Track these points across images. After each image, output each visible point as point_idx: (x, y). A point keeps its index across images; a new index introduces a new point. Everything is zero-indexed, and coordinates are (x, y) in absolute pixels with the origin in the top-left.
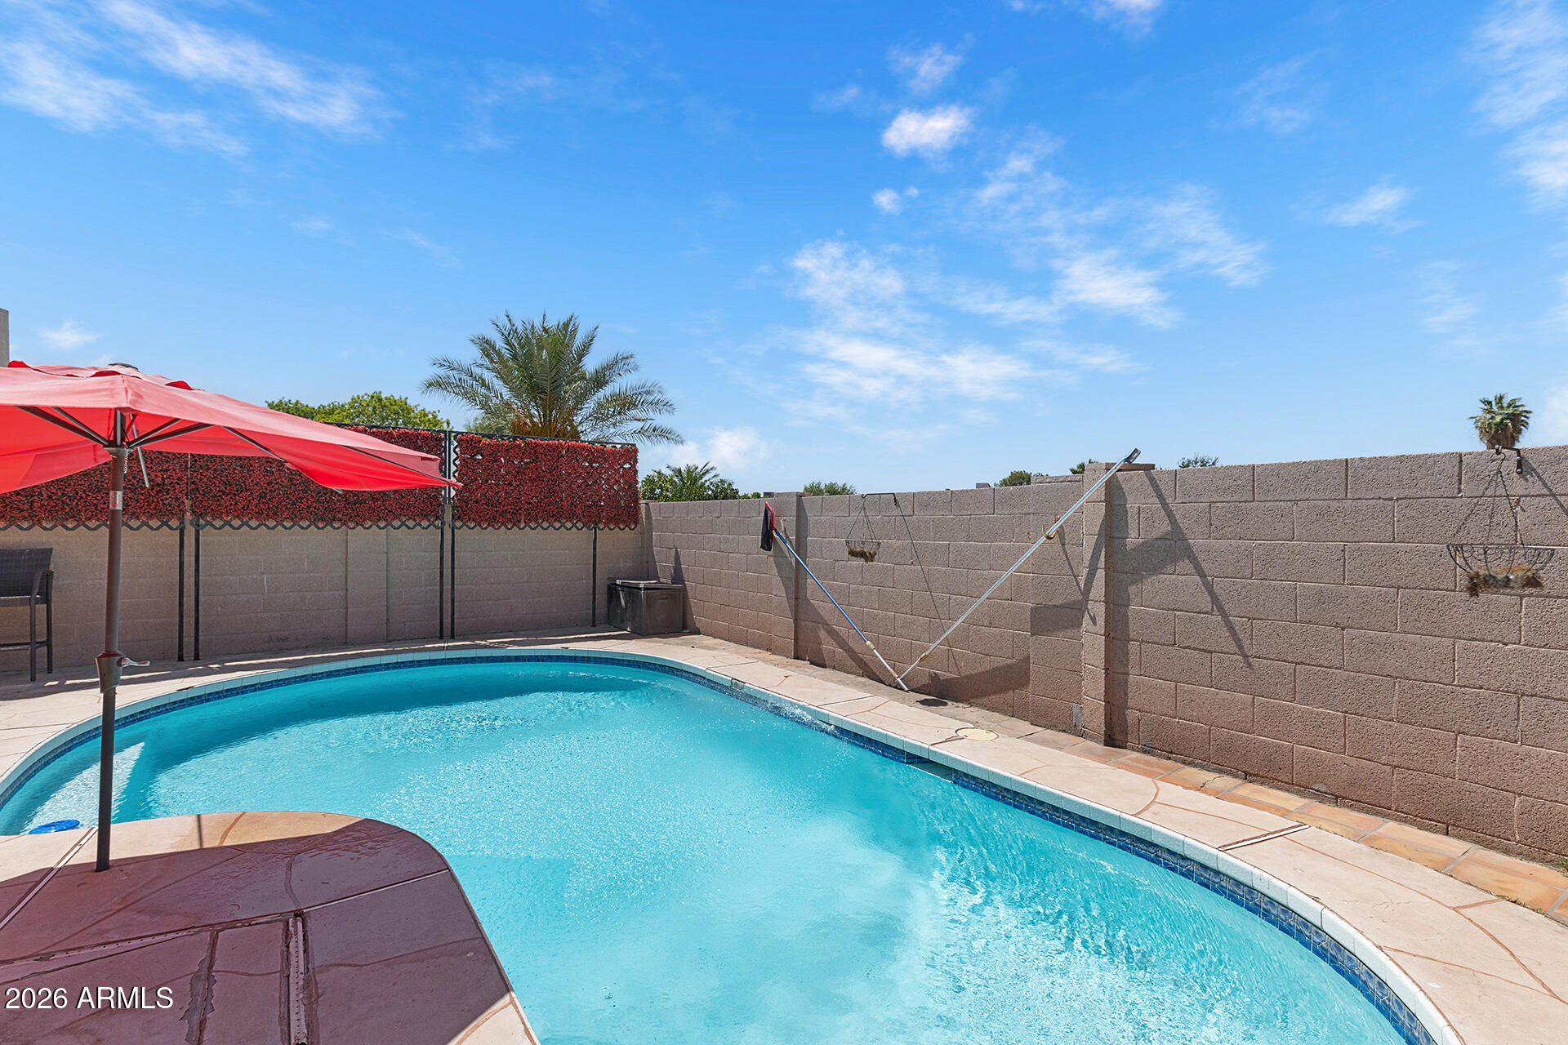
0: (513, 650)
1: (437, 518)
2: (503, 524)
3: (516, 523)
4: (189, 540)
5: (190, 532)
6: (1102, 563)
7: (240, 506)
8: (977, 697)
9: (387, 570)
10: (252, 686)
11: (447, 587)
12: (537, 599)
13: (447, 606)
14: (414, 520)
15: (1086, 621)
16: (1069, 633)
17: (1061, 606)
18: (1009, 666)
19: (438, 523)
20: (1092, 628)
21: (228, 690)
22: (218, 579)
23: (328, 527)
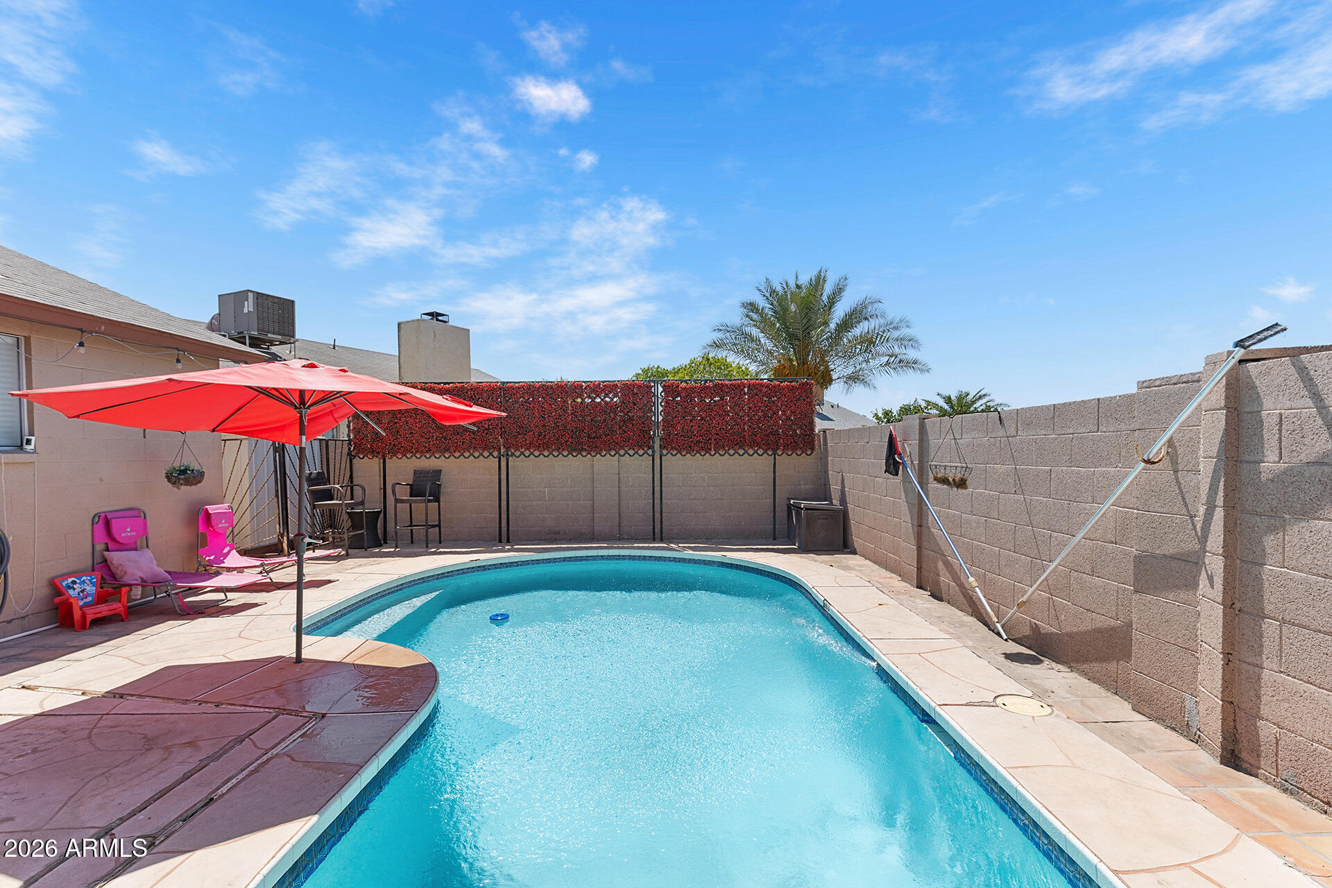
0: (689, 554)
1: (649, 448)
2: (697, 452)
3: (708, 451)
4: (503, 464)
5: (503, 460)
6: (1220, 501)
7: (528, 442)
8: (1077, 661)
9: (619, 487)
10: (516, 562)
11: (657, 501)
12: (729, 514)
13: (657, 515)
14: (633, 449)
15: (1203, 581)
16: (1183, 595)
17: (1173, 557)
18: (1112, 628)
19: (650, 452)
20: (1208, 591)
21: (501, 564)
22: (521, 490)
23: (579, 455)
